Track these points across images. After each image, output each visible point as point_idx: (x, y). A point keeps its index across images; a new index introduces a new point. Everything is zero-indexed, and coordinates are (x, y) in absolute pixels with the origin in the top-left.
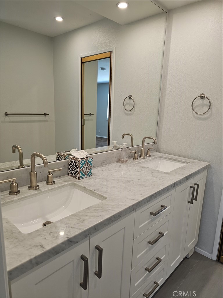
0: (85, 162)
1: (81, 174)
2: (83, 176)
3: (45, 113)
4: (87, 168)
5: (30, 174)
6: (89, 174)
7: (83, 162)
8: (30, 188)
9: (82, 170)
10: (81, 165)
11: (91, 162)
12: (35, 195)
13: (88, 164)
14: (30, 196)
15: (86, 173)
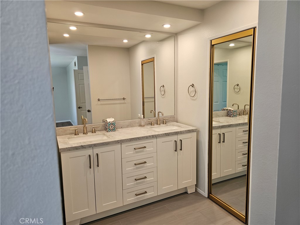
0: (110, 124)
1: (108, 130)
2: (110, 131)
3: (124, 98)
4: (112, 127)
5: (84, 127)
6: (114, 130)
7: (109, 124)
8: (84, 133)
9: (109, 127)
10: (108, 125)
11: (114, 124)
12: (84, 136)
13: (113, 125)
14: (82, 136)
15: (112, 129)
